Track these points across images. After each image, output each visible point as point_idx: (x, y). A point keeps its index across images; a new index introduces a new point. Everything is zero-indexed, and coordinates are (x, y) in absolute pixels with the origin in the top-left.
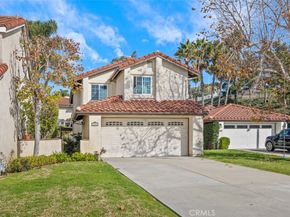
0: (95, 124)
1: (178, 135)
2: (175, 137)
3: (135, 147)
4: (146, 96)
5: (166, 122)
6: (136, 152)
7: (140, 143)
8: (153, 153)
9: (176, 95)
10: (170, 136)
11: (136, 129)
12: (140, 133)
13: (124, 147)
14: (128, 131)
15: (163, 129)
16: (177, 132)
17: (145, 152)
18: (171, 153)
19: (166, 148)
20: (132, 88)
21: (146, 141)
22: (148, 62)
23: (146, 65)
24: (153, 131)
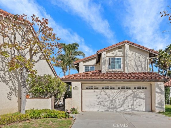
0: (76, 88)
1: (142, 95)
2: (139, 98)
3: (108, 104)
5: (132, 87)
6: (109, 108)
7: (112, 101)
8: (122, 109)
9: (140, 69)
10: (136, 97)
11: (108, 91)
12: (111, 95)
13: (100, 103)
14: (103, 93)
15: (130, 92)
16: (141, 94)
17: (115, 108)
18: (136, 109)
19: (132, 105)
20: (107, 65)
21: (117, 100)
22: (119, 48)
23: (118, 50)
24: (122, 93)
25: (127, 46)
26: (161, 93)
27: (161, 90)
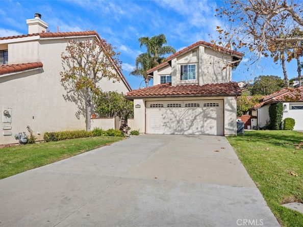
0: (138, 106)
1: (214, 115)
2: (211, 118)
3: (174, 125)
4: (191, 81)
5: (202, 103)
6: (175, 130)
7: (178, 122)
8: (190, 131)
9: (220, 78)
10: (206, 117)
11: (175, 110)
12: (178, 114)
13: (165, 124)
14: (168, 111)
15: (199, 110)
16: (213, 112)
17: (182, 130)
18: (207, 132)
19: (202, 127)
20: (178, 75)
21: (184, 120)
22: (193, 51)
23: (191, 55)
24: (190, 111)
25: (202, 48)
26: (232, 111)
27: (232, 107)
